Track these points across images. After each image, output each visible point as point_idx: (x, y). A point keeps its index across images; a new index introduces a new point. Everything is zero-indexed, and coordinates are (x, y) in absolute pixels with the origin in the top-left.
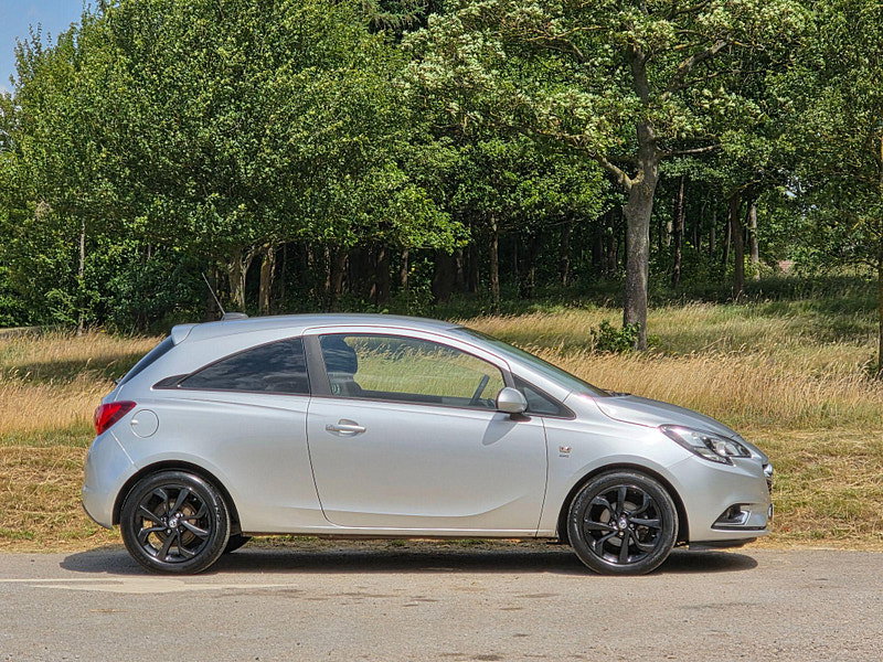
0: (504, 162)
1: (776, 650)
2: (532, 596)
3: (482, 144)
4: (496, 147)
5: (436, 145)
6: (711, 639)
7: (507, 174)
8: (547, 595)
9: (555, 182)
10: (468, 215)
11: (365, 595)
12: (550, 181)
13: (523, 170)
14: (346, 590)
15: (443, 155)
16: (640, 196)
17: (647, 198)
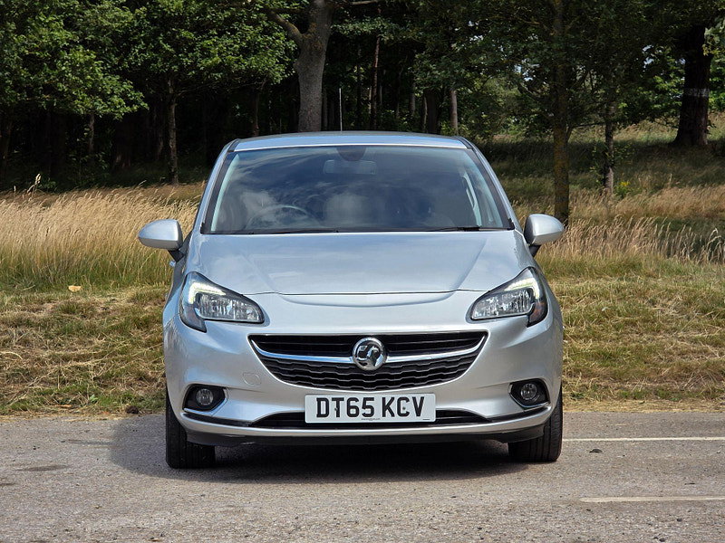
2: (37, 469)
7: (184, 33)
8: (55, 467)
9: (235, 43)
10: (138, 77)
12: (229, 41)
13: (201, 29)
15: (116, 15)
16: (311, 50)
17: (319, 53)
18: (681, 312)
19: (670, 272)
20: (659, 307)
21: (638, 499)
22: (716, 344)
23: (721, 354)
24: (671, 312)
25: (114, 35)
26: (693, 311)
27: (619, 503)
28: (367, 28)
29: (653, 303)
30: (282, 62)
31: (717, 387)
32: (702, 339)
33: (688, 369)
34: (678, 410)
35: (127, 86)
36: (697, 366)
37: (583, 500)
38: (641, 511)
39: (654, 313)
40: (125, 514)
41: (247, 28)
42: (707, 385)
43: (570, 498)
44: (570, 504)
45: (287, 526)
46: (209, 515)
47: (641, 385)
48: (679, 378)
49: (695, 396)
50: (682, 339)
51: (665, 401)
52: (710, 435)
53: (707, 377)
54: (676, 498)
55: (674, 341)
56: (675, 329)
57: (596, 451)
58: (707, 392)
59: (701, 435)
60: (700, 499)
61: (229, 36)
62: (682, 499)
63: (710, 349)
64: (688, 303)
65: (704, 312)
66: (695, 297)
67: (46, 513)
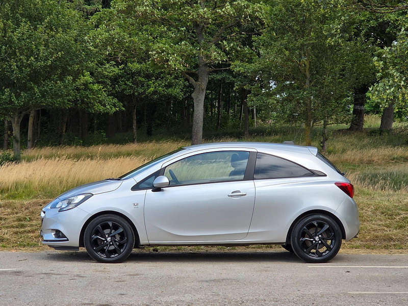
0: (139, 73)
1: (241, 302)
2: (131, 275)
3: (129, 64)
4: (135, 66)
5: (107, 65)
6: (211, 297)
7: (140, 78)
8: (138, 275)
9: (163, 83)
10: (120, 96)
11: (52, 274)
12: (160, 82)
13: (148, 77)
14: (44, 272)
15: (111, 70)
16: (199, 89)
17: (203, 90)
18: (374, 213)
19: (364, 194)
20: (364, 211)
21: (370, 292)
22: (388, 227)
23: (390, 231)
24: (370, 213)
25: (110, 79)
26: (378, 213)
27: (363, 294)
28: (219, 77)
29: (362, 209)
30: (182, 91)
31: (389, 244)
32: (382, 224)
33: (377, 237)
34: (375, 253)
35: (116, 100)
36: (381, 236)
37: (349, 292)
38: (373, 297)
39: (363, 213)
40: (174, 294)
41: (168, 76)
42: (385, 243)
43: (344, 291)
44: (345, 294)
45: (238, 301)
46: (207, 296)
47: (358, 243)
48: (374, 240)
49: (380, 248)
50: (374, 224)
51: (368, 250)
52: (391, 265)
53: (385, 240)
54: (385, 292)
55: (371, 225)
56: (371, 220)
57: (348, 272)
58: (385, 246)
59: (387, 265)
60: (394, 293)
61: (160, 80)
62: (387, 293)
63: (386, 229)
64: (376, 209)
65: (383, 213)
66: (379, 208)
67: (143, 293)
